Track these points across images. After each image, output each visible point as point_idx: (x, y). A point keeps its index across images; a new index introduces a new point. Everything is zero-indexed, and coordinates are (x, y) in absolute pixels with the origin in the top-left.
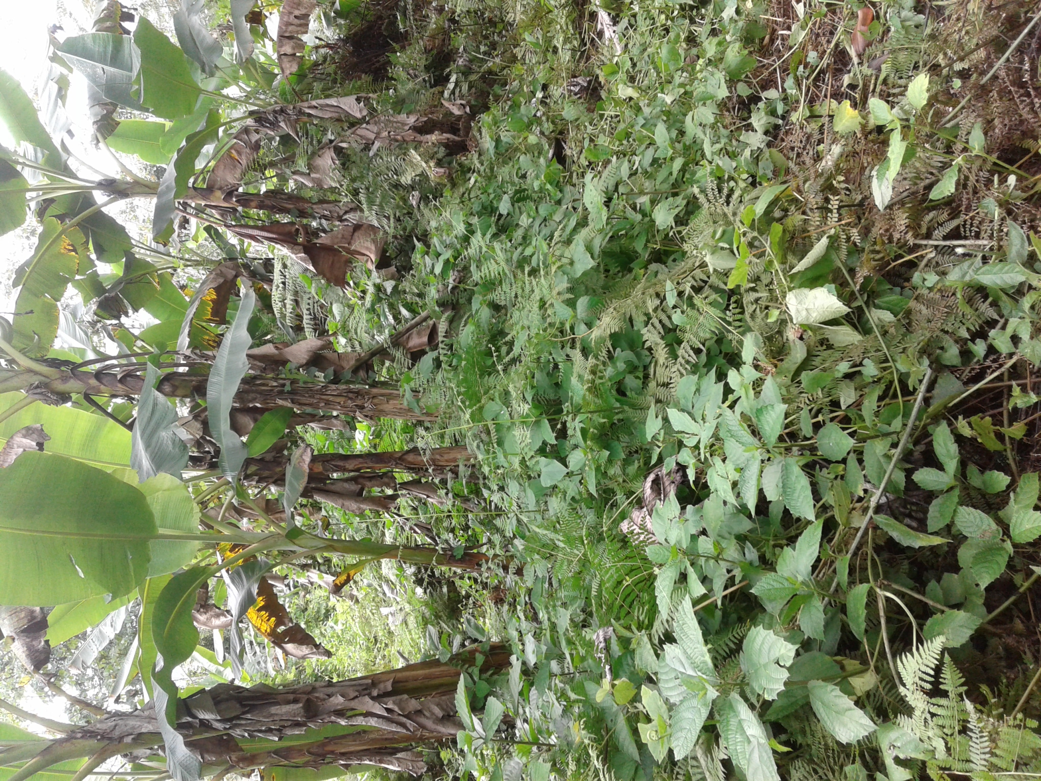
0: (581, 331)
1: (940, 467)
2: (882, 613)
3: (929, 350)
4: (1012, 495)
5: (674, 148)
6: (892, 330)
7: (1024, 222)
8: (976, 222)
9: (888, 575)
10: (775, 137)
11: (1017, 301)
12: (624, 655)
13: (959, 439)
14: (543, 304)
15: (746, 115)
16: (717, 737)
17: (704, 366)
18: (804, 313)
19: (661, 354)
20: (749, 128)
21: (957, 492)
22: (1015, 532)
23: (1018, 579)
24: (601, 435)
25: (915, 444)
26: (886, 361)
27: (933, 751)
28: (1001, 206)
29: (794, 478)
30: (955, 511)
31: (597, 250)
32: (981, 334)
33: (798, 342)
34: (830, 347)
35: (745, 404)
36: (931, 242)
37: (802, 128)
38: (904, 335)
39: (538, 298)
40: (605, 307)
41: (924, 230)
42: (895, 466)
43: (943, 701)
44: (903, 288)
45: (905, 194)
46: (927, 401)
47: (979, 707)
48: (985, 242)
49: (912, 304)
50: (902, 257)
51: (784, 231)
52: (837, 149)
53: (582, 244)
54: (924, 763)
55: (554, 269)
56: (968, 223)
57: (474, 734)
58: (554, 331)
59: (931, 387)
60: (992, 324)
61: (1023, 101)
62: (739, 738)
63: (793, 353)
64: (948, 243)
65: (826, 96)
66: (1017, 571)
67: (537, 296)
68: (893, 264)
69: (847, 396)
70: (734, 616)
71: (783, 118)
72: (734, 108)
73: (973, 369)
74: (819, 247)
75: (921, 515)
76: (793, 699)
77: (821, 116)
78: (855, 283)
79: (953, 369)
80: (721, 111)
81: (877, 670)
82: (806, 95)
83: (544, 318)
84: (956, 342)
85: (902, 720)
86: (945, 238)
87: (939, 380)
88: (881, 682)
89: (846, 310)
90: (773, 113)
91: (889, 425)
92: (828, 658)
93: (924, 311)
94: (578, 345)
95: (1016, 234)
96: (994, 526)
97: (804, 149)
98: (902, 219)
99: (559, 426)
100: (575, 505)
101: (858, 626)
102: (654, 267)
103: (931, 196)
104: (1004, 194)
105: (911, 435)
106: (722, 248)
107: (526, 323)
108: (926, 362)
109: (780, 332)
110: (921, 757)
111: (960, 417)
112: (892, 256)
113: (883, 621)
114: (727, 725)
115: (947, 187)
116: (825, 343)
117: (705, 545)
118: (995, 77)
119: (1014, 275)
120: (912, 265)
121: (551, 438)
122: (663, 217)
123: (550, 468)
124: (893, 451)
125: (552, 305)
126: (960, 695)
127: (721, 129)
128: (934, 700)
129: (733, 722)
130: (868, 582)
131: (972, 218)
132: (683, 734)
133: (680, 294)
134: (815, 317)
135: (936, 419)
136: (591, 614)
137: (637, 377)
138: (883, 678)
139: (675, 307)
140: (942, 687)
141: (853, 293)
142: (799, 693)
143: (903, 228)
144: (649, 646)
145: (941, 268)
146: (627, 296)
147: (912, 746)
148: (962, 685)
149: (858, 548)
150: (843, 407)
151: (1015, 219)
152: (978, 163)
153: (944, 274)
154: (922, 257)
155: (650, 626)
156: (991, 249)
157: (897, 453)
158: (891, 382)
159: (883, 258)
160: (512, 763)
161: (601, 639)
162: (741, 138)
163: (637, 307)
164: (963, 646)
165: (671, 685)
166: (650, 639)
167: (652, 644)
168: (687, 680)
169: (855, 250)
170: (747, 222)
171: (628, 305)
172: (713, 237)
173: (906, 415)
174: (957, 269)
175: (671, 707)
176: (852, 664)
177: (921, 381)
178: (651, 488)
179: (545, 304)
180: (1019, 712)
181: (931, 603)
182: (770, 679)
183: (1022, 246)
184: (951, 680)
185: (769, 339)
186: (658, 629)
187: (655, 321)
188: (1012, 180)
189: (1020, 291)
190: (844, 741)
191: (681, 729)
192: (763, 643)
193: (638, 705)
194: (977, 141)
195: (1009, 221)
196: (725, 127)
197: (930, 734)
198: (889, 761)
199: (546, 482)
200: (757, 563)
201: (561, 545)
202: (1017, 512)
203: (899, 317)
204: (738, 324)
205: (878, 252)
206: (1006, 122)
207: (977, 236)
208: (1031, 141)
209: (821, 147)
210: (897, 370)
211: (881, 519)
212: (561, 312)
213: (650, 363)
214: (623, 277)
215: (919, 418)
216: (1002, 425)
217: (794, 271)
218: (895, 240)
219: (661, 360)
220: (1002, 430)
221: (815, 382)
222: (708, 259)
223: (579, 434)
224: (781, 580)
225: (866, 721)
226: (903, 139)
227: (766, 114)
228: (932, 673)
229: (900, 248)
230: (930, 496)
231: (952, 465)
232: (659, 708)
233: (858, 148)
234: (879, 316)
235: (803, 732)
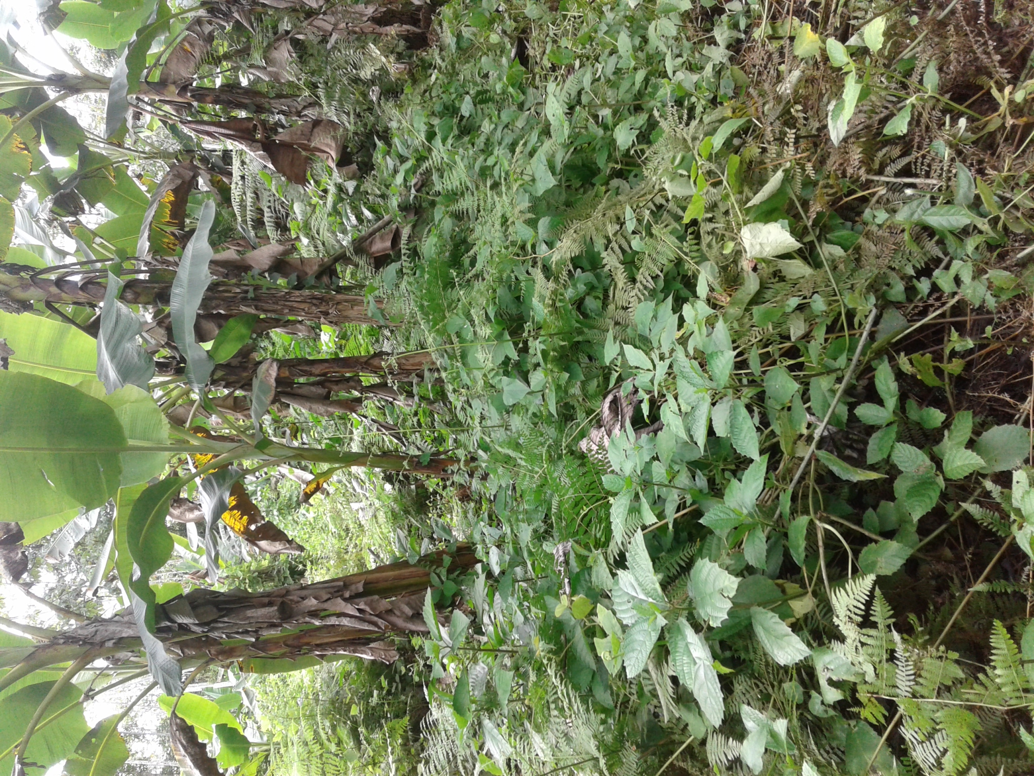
0: (543, 249)
1: (880, 402)
2: (820, 543)
3: (877, 287)
4: (946, 433)
5: (636, 58)
6: (841, 266)
7: (972, 165)
8: (926, 161)
9: (827, 508)
10: (738, 51)
11: (962, 240)
12: (582, 571)
13: (900, 375)
14: (505, 220)
15: (709, 26)
16: (668, 652)
17: (662, 291)
18: (758, 247)
19: (621, 278)
20: (712, 42)
21: (895, 428)
22: (947, 467)
23: (949, 507)
24: (561, 357)
25: (858, 379)
26: (835, 295)
27: (864, 674)
28: (951, 146)
29: (741, 419)
30: (892, 447)
31: (559, 166)
32: (926, 272)
33: (751, 273)
34: (782, 279)
35: (698, 338)
36: (883, 179)
37: (763, 46)
38: (853, 271)
39: (500, 214)
40: (566, 228)
41: (876, 166)
42: (839, 401)
43: (872, 632)
44: (854, 222)
45: (861, 127)
46: (872, 336)
47: (906, 636)
48: (935, 182)
49: (862, 240)
50: (854, 192)
51: (741, 162)
52: (796, 74)
53: (544, 159)
54: (855, 684)
55: (515, 187)
56: (920, 160)
57: (441, 643)
58: (516, 250)
59: (876, 322)
60: (937, 262)
61: (977, 41)
62: (686, 659)
63: (746, 283)
64: (899, 180)
65: (788, 13)
66: (949, 500)
67: (498, 211)
68: (846, 200)
69: (797, 329)
70: (684, 535)
71: (746, 32)
72: (697, 19)
73: (916, 307)
74: (775, 180)
75: (861, 446)
76: (737, 620)
77: (781, 38)
78: (808, 218)
79: (898, 305)
80: (684, 21)
81: (815, 594)
82: (769, 10)
83: (506, 237)
84: (902, 278)
85: (835, 645)
86: (897, 175)
87: (885, 316)
88: (818, 606)
89: (798, 245)
90: (735, 26)
91: (835, 359)
92: (770, 581)
93: (873, 248)
94: (540, 264)
95: (964, 176)
96: (928, 462)
97: (765, 68)
98: (856, 155)
99: (521, 345)
100: (536, 420)
101: (799, 555)
102: (615, 182)
103: (885, 131)
104: (954, 136)
105: (854, 371)
106: (681, 175)
107: (489, 239)
108: (873, 300)
109: (735, 262)
110: (852, 679)
111: (902, 354)
112: (845, 190)
113: (821, 550)
114: (676, 647)
115: (899, 126)
116: (778, 276)
117: (659, 471)
118: (953, 12)
119: (960, 218)
120: (864, 200)
121: (514, 355)
122: (624, 137)
123: (511, 387)
124: (837, 386)
125: (513, 223)
126: (889, 626)
127: (685, 41)
128: (864, 631)
129: (681, 644)
130: (808, 513)
131: (924, 157)
132: (635, 654)
133: (639, 221)
134: (769, 251)
135: (879, 354)
136: (551, 526)
137: (596, 298)
138: (820, 601)
139: (634, 233)
140: (872, 618)
141: (806, 227)
142: (742, 613)
143: (857, 163)
144: (605, 565)
145: (891, 206)
146: (588, 216)
147: (844, 669)
148: (891, 617)
149: (802, 478)
150: (793, 339)
151: (964, 161)
152: (931, 103)
153: (894, 211)
154: (874, 194)
155: (606, 544)
156: (940, 190)
157: (841, 387)
158: (840, 314)
159: (836, 193)
160: (478, 668)
161: (561, 553)
162: (704, 52)
163: (597, 229)
164: (894, 574)
165: (624, 607)
166: (606, 559)
167: (608, 563)
168: (638, 605)
169: (808, 183)
170: (705, 154)
171: (588, 226)
172: (673, 163)
173: (852, 350)
174: (906, 208)
175: (624, 628)
176: (792, 587)
177: (866, 316)
178: (610, 408)
179: (507, 220)
180: (940, 644)
181: (867, 533)
182: (715, 608)
183: (969, 188)
184: (881, 612)
185: (724, 269)
186: (613, 549)
187: (614, 245)
188: (963, 122)
189: (965, 232)
190: (782, 662)
191: (633, 650)
192: (709, 574)
193: (594, 618)
194: (932, 78)
195: (958, 163)
196: (688, 39)
197: (861, 659)
198: (823, 682)
199: (508, 401)
200: (706, 490)
201: (523, 463)
202: (951, 449)
203: (850, 251)
204: (694, 254)
205: (831, 187)
206: (961, 58)
207: (928, 175)
208: (985, 78)
209: (782, 68)
210: (845, 306)
211: (822, 454)
212: (521, 232)
213: (610, 285)
214: (584, 193)
215: (863, 353)
216: (941, 361)
217: (749, 204)
218: (848, 175)
219: (620, 284)
220: (941, 365)
221: (767, 316)
222: (667, 186)
223: (539, 355)
224: (728, 511)
225: (803, 647)
226: (857, 82)
227: (729, 28)
228: (863, 607)
229: (853, 183)
230: (871, 429)
231: (891, 402)
232: (613, 627)
233: (817, 74)
234: (829, 251)
235: (746, 649)
